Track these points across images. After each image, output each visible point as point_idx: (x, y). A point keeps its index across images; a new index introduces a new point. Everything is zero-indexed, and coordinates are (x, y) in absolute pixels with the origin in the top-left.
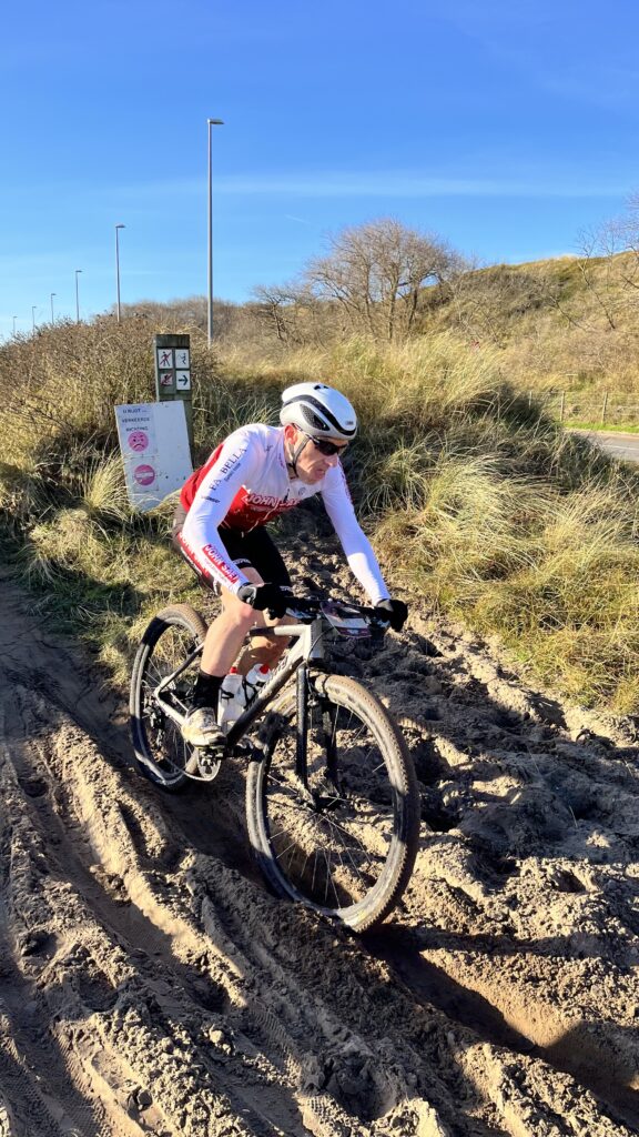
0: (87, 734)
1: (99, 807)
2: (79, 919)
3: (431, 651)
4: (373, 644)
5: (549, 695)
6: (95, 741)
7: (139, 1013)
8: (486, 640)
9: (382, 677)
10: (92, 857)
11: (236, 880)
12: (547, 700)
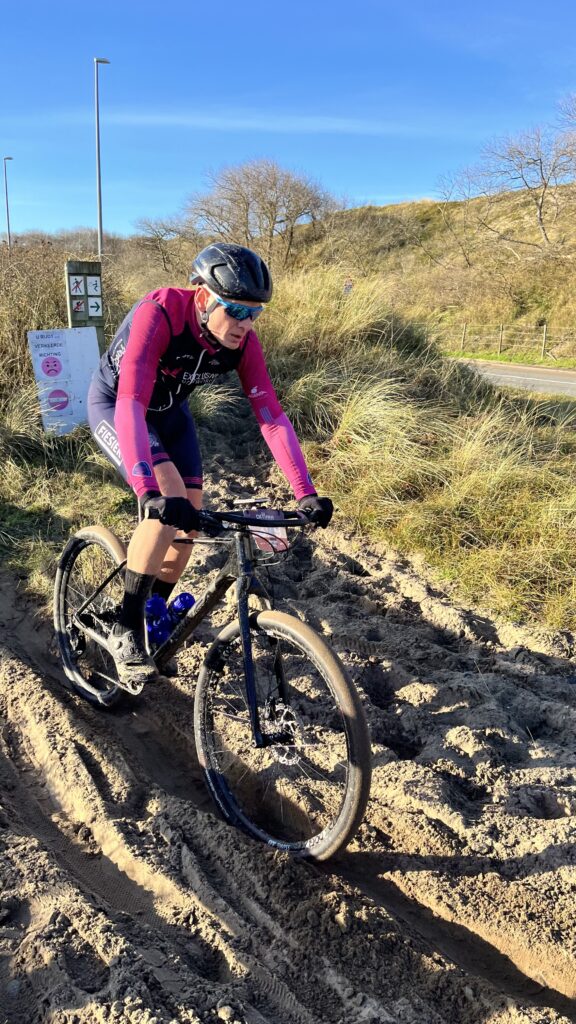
0: (29, 667)
1: (55, 748)
2: (52, 882)
3: (358, 570)
4: (301, 565)
5: (480, 611)
6: (38, 675)
7: (139, 994)
8: (409, 558)
9: (318, 598)
10: (52, 804)
11: (212, 825)
12: (479, 618)
